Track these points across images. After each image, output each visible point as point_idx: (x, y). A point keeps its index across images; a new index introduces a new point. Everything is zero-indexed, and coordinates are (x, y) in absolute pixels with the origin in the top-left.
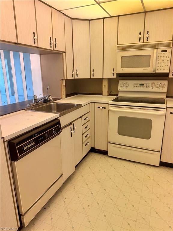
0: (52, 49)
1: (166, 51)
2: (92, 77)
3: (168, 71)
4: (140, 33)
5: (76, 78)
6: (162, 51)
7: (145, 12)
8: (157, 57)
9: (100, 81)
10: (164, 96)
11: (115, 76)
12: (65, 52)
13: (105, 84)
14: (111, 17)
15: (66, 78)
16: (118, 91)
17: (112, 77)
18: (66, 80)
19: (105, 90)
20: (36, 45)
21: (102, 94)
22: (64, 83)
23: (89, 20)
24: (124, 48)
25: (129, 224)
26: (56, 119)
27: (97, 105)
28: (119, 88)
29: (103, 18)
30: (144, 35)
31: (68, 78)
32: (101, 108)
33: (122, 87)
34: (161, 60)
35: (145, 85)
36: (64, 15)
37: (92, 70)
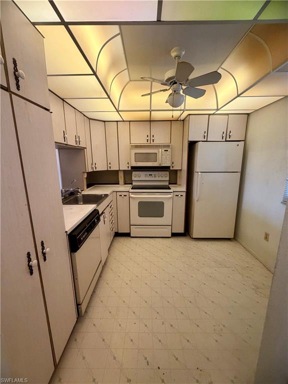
0: (77, 146)
1: (167, 151)
2: (109, 169)
3: (170, 165)
4: (148, 136)
5: (95, 170)
6: (165, 151)
7: (150, 121)
8: (162, 155)
9: (116, 172)
10: (167, 184)
11: (130, 169)
12: (86, 148)
13: (121, 175)
14: (124, 121)
15: (87, 171)
16: (132, 181)
17: (127, 169)
18: (87, 173)
19: (121, 181)
20: (66, 143)
21: (118, 184)
22: (86, 176)
23: (104, 121)
24: (137, 147)
25: (165, 284)
26: (95, 210)
27: (119, 194)
28: (133, 178)
29: (117, 121)
30: (150, 137)
31: (89, 171)
32: (123, 196)
33: (135, 177)
34: (164, 157)
35: (153, 175)
36: (84, 115)
37: (109, 164)
